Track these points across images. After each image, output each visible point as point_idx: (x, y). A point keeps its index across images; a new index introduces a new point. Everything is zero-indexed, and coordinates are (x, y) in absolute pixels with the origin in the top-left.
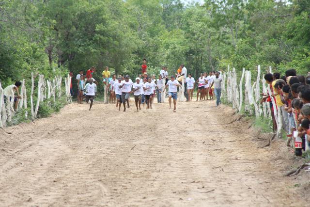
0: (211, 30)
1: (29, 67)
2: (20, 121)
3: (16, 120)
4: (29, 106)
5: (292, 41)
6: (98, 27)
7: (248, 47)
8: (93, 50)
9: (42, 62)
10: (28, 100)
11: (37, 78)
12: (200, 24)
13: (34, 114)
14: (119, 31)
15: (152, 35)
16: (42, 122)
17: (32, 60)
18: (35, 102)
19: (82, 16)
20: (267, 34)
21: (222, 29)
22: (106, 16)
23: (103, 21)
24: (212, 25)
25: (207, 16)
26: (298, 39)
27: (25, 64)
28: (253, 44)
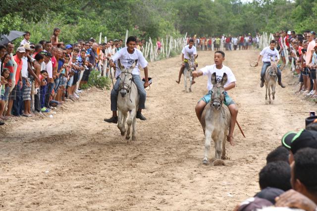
0: (256, 15)
1: (166, 33)
2: (160, 59)
3: (159, 58)
4: (165, 52)
5: (294, 20)
6: (200, 13)
7: (273, 23)
8: (197, 25)
9: (172, 31)
10: (165, 49)
11: (169, 38)
12: (250, 12)
13: (168, 55)
14: (210, 15)
15: (227, 17)
16: (172, 59)
17: (167, 29)
18: (168, 50)
19: (191, 8)
20: (282, 16)
21: (261, 14)
22: (204, 8)
23: (202, 11)
24: (256, 12)
25: (254, 8)
26: (297, 19)
27: (164, 31)
28: (275, 22)
